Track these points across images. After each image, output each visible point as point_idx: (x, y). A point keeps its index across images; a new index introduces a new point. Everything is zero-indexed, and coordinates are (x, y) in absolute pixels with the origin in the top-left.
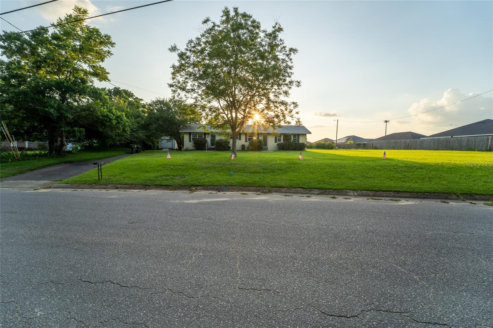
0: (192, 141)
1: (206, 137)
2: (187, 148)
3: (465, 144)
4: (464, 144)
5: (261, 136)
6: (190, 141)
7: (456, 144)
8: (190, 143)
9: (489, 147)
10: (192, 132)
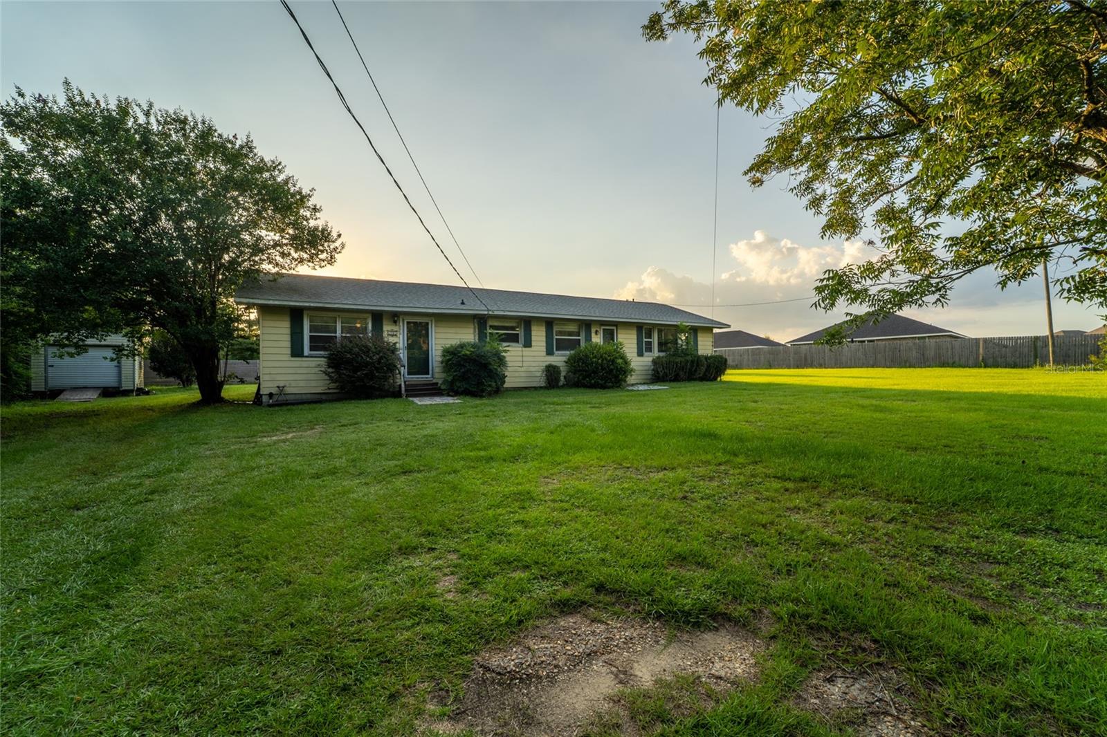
0: (306, 351)
1: (385, 334)
2: (280, 388)
3: (933, 353)
4: (931, 353)
5: (596, 332)
6: (297, 351)
7: (914, 352)
8: (298, 361)
9: (981, 358)
10: (310, 308)
